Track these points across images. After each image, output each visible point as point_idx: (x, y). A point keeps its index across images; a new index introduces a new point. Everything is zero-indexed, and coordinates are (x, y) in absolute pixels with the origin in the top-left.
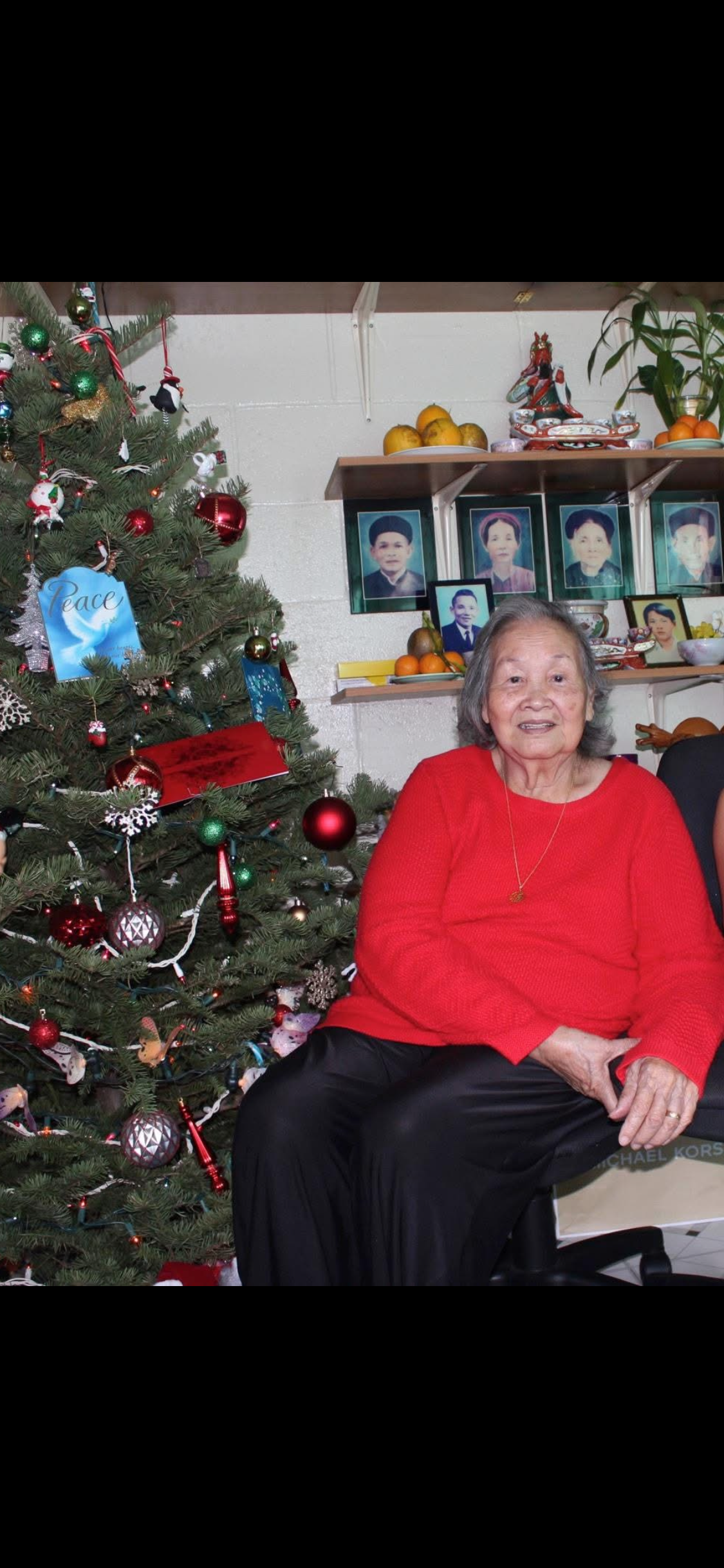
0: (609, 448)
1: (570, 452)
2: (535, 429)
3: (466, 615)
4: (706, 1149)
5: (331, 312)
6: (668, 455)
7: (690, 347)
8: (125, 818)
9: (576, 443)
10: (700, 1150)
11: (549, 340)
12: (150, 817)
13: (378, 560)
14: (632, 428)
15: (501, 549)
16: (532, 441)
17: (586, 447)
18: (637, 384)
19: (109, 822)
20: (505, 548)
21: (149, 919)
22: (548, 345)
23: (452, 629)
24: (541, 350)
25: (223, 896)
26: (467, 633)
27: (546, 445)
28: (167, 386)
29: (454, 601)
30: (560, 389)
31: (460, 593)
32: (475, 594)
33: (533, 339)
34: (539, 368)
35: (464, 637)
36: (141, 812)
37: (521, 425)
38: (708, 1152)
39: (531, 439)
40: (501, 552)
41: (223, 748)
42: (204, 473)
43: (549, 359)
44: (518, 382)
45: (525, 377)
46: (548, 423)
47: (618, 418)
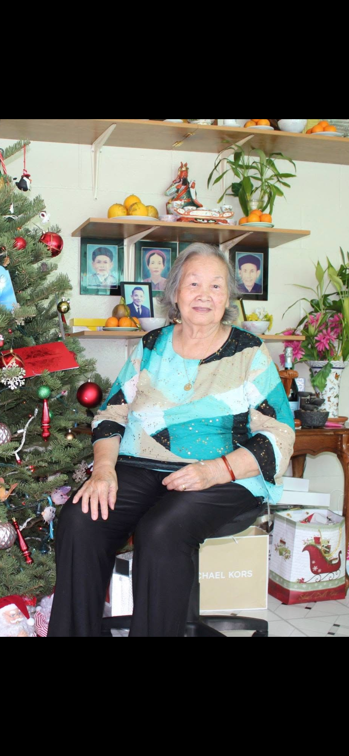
0: (219, 224)
1: (200, 224)
2: (184, 211)
3: (139, 300)
4: (244, 573)
5: (81, 143)
6: (246, 229)
7: (255, 174)
8: (10, 381)
9: (203, 220)
10: (241, 574)
11: (188, 166)
12: (21, 382)
13: (96, 269)
14: (230, 215)
15: (155, 268)
16: (182, 217)
17: (208, 222)
18: (230, 191)
19: (3, 382)
20: (157, 268)
21: (6, 431)
22: (187, 169)
23: (131, 306)
24: (184, 171)
25: (44, 424)
26: (138, 309)
27: (189, 219)
28: (25, 178)
29: (133, 292)
30: (192, 191)
31: (136, 289)
32: (143, 289)
33: (180, 165)
34: (182, 180)
35: (137, 311)
36: (18, 379)
37: (177, 209)
38: (245, 575)
39: (182, 216)
40: (155, 270)
41: (46, 353)
42: (45, 222)
43: (187, 176)
44: (171, 186)
45: (175, 184)
46: (190, 209)
47: (223, 209)
